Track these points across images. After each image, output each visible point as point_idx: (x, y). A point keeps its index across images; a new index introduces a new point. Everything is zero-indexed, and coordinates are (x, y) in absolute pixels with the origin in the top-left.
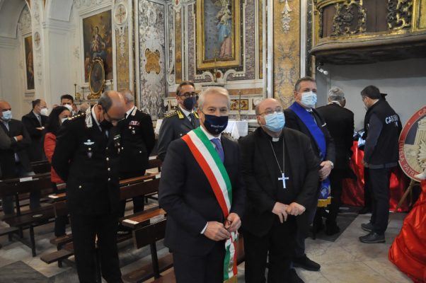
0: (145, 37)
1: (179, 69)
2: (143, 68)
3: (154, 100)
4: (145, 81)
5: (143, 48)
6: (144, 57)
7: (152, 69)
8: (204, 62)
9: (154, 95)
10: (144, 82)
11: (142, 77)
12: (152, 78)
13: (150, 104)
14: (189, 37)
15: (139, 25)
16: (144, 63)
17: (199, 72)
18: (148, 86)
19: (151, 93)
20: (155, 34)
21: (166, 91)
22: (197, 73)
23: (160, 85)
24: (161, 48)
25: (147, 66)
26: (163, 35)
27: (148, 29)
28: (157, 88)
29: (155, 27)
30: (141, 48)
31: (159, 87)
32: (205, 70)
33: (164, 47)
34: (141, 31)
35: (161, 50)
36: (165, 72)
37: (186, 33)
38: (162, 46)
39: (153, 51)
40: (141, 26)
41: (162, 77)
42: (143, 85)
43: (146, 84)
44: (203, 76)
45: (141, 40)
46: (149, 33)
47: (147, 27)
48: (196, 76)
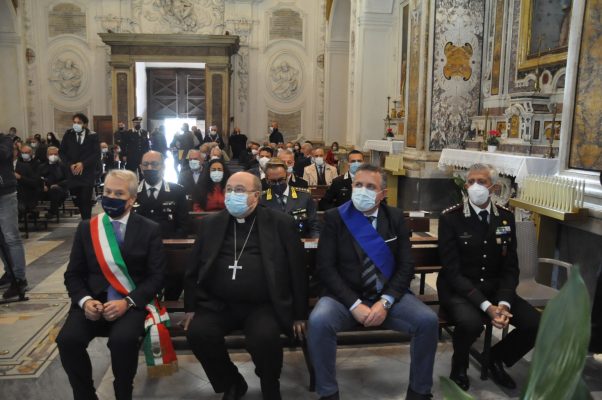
0: (446, 25)
1: (496, 72)
2: (439, 72)
3: (455, 120)
4: (440, 91)
5: (441, 43)
6: (442, 55)
7: (456, 72)
8: (528, 58)
9: (456, 112)
10: (440, 93)
11: (436, 85)
12: (455, 87)
13: (449, 125)
14: (515, 19)
15: (436, 7)
16: (441, 65)
17: (522, 75)
18: (446, 98)
19: (451, 109)
20: (466, 18)
21: (480, 105)
22: (519, 78)
23: (469, 97)
24: (476, 39)
25: (446, 69)
26: (480, 19)
27: (453, 13)
28: (463, 102)
29: (465, 7)
30: (437, 41)
31: (467, 101)
32: (528, 72)
33: (480, 38)
34: (439, 17)
35: (475, 43)
36: (480, 77)
37: (511, 10)
38: (478, 36)
39: (460, 45)
40: (441, 9)
41: (473, 85)
42: (438, 97)
43: (443, 96)
44: (525, 82)
45: (438, 30)
46: (454, 17)
47: (451, 10)
48: (518, 82)
